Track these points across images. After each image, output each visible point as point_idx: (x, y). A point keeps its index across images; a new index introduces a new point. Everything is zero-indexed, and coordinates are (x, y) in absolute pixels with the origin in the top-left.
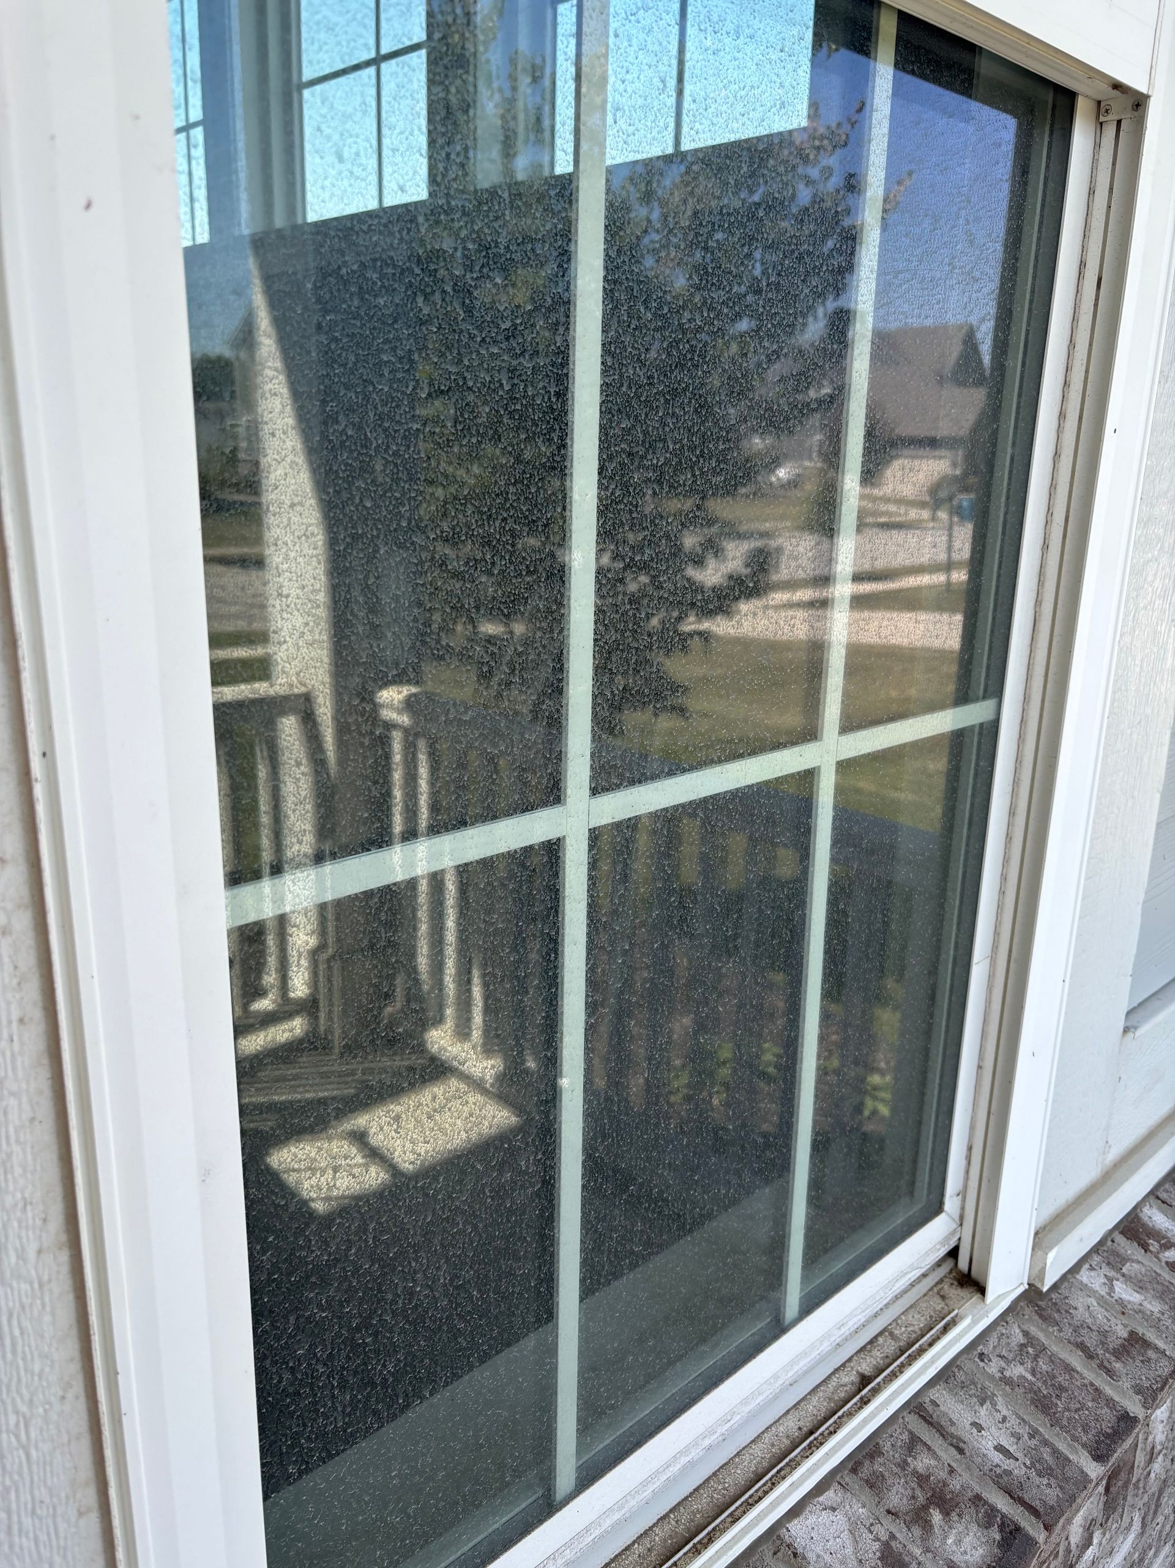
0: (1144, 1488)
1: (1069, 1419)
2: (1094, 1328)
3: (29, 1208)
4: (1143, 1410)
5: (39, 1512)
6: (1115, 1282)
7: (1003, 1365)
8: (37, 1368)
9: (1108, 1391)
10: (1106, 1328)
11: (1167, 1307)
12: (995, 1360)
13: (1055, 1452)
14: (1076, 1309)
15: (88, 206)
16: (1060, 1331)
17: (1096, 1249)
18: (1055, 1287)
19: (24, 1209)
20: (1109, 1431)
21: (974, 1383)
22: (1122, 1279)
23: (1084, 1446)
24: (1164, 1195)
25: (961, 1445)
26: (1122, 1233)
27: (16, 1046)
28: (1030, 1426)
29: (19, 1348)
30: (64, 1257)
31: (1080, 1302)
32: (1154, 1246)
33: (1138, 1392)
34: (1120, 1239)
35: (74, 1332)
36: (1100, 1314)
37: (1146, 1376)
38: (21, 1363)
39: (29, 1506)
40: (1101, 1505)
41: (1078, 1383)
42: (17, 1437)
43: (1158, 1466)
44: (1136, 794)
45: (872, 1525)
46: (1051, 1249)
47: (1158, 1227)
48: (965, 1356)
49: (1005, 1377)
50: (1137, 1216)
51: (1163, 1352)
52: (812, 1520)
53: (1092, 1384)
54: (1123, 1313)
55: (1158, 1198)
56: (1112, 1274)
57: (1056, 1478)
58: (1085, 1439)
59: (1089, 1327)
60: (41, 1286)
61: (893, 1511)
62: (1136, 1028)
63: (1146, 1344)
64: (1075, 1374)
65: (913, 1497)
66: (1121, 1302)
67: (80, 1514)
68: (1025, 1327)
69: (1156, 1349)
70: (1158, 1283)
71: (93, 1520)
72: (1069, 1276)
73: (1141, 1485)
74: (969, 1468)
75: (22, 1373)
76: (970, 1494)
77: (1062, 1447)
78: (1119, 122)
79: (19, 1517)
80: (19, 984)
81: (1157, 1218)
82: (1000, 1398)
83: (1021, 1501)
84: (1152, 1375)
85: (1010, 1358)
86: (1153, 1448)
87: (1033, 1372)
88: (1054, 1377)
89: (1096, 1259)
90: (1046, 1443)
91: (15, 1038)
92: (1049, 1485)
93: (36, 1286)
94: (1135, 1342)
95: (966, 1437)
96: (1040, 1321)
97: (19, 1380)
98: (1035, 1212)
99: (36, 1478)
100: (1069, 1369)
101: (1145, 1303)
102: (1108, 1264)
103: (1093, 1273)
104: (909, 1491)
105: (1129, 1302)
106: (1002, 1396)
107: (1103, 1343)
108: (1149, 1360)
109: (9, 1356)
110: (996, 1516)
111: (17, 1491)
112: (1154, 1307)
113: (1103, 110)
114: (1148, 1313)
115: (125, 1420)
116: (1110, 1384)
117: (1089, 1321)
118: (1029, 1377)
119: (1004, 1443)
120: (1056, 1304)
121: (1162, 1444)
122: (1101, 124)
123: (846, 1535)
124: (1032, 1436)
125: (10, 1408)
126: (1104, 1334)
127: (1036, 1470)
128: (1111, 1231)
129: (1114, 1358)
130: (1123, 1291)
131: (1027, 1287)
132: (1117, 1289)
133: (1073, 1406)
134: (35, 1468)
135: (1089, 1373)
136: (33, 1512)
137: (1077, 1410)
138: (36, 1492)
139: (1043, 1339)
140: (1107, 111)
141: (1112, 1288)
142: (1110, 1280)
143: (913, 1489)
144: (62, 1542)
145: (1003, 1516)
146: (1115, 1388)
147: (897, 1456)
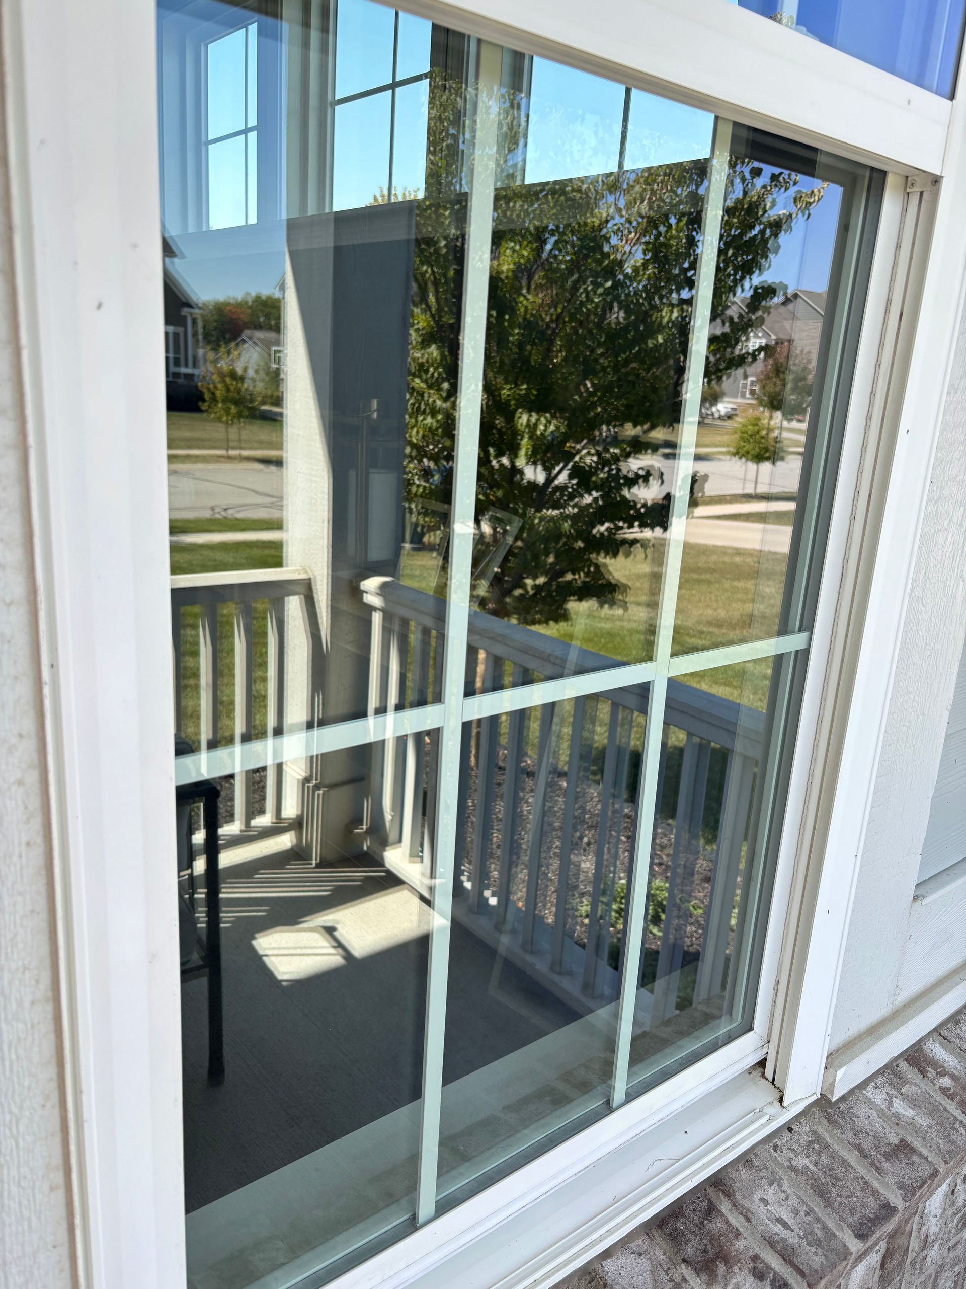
0: (921, 1270)
1: (840, 1203)
2: (871, 1133)
3: (27, 972)
4: (902, 1202)
5: (22, 1184)
6: (894, 1099)
7: (792, 1156)
8: (26, 1083)
9: (876, 1185)
10: (882, 1135)
11: (934, 1123)
12: (786, 1151)
13: (825, 1227)
14: (858, 1117)
15: (99, 306)
16: (843, 1133)
17: (881, 1072)
18: (843, 1098)
19: (23, 973)
20: (872, 1216)
21: (765, 1167)
22: (900, 1097)
23: (849, 1226)
24: (946, 1033)
25: (749, 1215)
26: (906, 1060)
27: (24, 860)
28: (808, 1206)
29: (15, 1068)
30: (50, 1007)
31: (862, 1112)
32: (931, 1073)
33: (900, 1188)
34: (903, 1065)
35: (54, 1061)
36: (878, 1123)
37: (910, 1176)
38: (15, 1078)
39: (16, 1179)
40: (876, 1278)
41: (851, 1176)
42: (10, 1130)
43: (934, 1253)
44: (926, 712)
45: (669, 1269)
46: (840, 1068)
47: (936, 1058)
48: (762, 1146)
49: (792, 1166)
50: (921, 1048)
51: (926, 1158)
52: (622, 1261)
53: (863, 1178)
54: (897, 1124)
55: (940, 1034)
56: (893, 1092)
57: (823, 1248)
58: (850, 1220)
59: (868, 1134)
60: (33, 1026)
61: (687, 1259)
62: (924, 897)
63: (913, 1150)
64: (850, 1170)
65: (705, 1251)
66: (897, 1115)
67: (52, 1189)
68: (815, 1128)
69: (920, 1155)
70: (930, 1103)
71: (60, 1194)
72: (856, 1091)
73: (918, 1267)
74: (753, 1233)
75: (16, 1086)
76: (751, 1254)
77: (830, 1224)
78: (922, 193)
79: (9, 1185)
80: (28, 819)
81: (937, 1051)
82: (786, 1182)
83: (791, 1263)
84: (914, 1175)
85: (799, 1151)
86: (927, 1237)
87: (816, 1164)
88: (833, 1169)
89: (882, 1079)
90: (818, 1220)
91: (23, 856)
92: (816, 1253)
93: (29, 1026)
94: (903, 1149)
95: (754, 1209)
96: (827, 1124)
97: (14, 1091)
98: (828, 1038)
99: (21, 1159)
100: (846, 1164)
101: (917, 1118)
102: (891, 1084)
103: (877, 1090)
104: (703, 1246)
105: (904, 1116)
106: (788, 1180)
107: (877, 1147)
108: (913, 1163)
109: (7, 1073)
110: (769, 1273)
111: (8, 1168)
112: (924, 1121)
113: (909, 183)
114: (918, 1125)
115: (86, 1126)
116: (878, 1179)
117: (868, 1128)
118: (812, 1167)
119: (785, 1217)
120: (842, 1112)
121: (935, 1234)
122: (908, 194)
123: (647, 1275)
124: (807, 1214)
125: (6, 1110)
126: (878, 1139)
127: (807, 1240)
128: (897, 1058)
129: (884, 1159)
130: (900, 1107)
131: (819, 1096)
132: (895, 1105)
133: (844, 1194)
134: (21, 1153)
135: (861, 1169)
136: (19, 1185)
137: (847, 1197)
138: (22, 1170)
139: (828, 1139)
140: (912, 184)
141: (891, 1104)
142: (891, 1097)
143: (706, 1245)
144: (38, 1207)
145: (775, 1273)
146: (882, 1183)
147: (696, 1218)
